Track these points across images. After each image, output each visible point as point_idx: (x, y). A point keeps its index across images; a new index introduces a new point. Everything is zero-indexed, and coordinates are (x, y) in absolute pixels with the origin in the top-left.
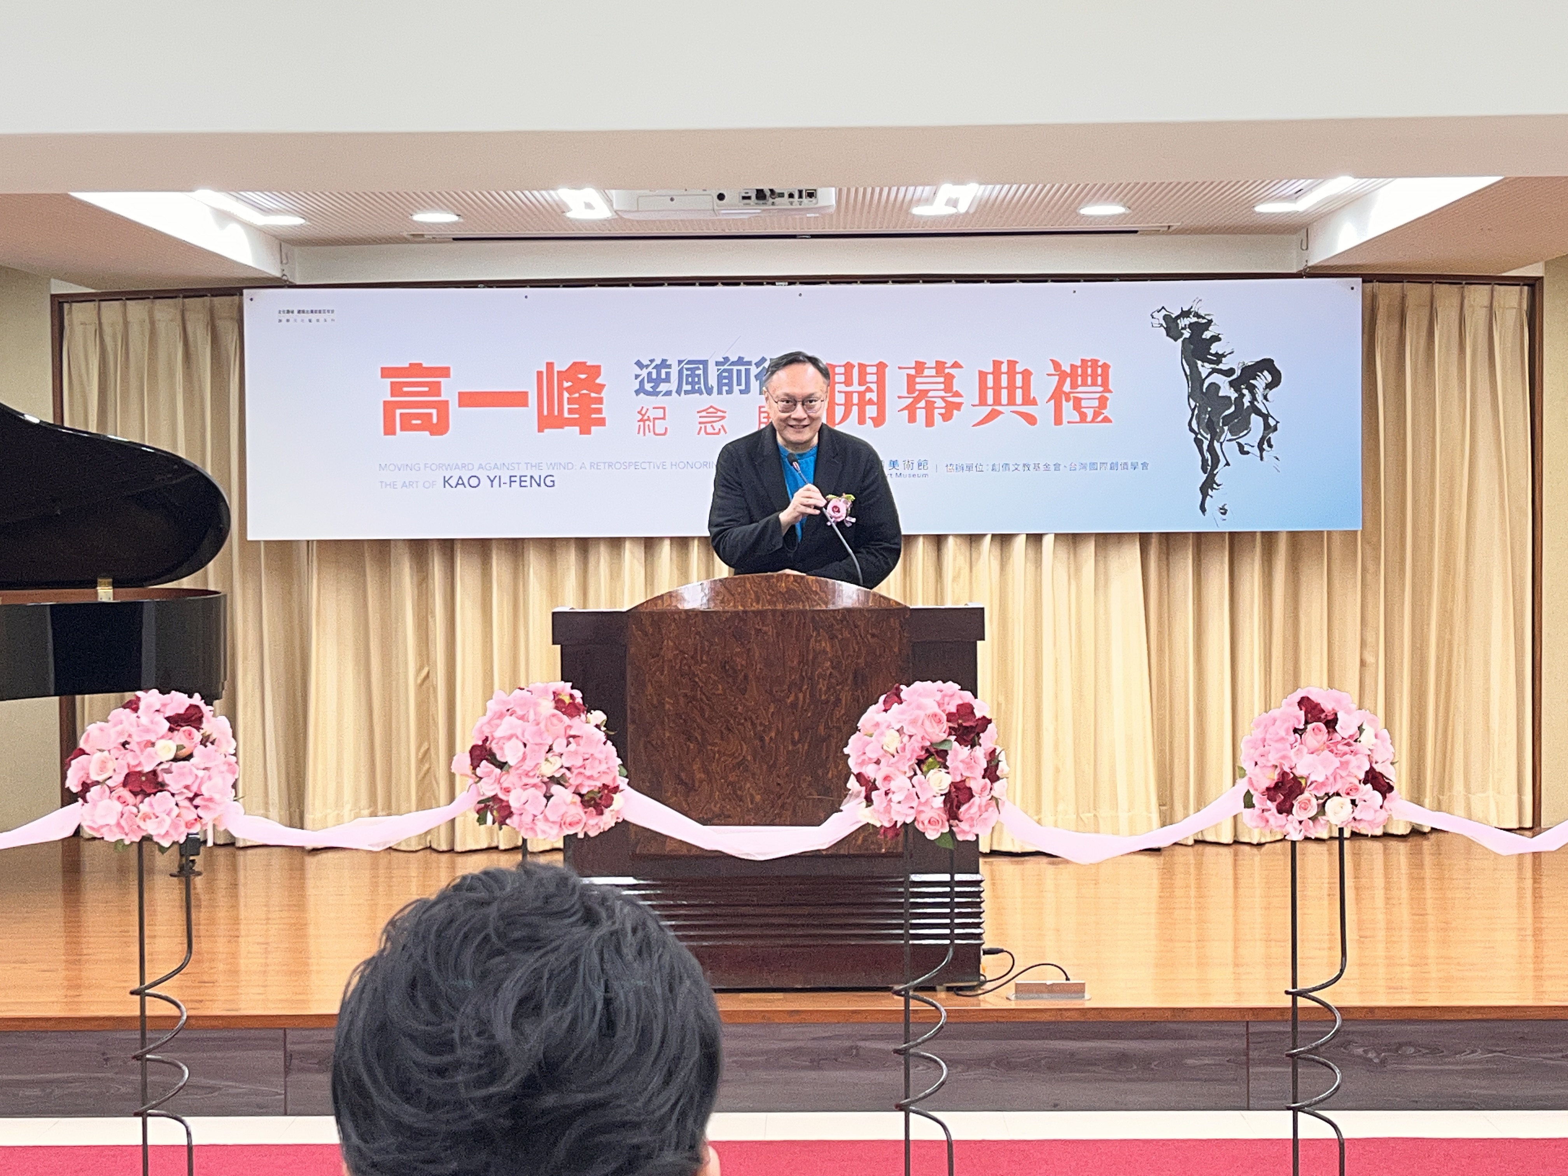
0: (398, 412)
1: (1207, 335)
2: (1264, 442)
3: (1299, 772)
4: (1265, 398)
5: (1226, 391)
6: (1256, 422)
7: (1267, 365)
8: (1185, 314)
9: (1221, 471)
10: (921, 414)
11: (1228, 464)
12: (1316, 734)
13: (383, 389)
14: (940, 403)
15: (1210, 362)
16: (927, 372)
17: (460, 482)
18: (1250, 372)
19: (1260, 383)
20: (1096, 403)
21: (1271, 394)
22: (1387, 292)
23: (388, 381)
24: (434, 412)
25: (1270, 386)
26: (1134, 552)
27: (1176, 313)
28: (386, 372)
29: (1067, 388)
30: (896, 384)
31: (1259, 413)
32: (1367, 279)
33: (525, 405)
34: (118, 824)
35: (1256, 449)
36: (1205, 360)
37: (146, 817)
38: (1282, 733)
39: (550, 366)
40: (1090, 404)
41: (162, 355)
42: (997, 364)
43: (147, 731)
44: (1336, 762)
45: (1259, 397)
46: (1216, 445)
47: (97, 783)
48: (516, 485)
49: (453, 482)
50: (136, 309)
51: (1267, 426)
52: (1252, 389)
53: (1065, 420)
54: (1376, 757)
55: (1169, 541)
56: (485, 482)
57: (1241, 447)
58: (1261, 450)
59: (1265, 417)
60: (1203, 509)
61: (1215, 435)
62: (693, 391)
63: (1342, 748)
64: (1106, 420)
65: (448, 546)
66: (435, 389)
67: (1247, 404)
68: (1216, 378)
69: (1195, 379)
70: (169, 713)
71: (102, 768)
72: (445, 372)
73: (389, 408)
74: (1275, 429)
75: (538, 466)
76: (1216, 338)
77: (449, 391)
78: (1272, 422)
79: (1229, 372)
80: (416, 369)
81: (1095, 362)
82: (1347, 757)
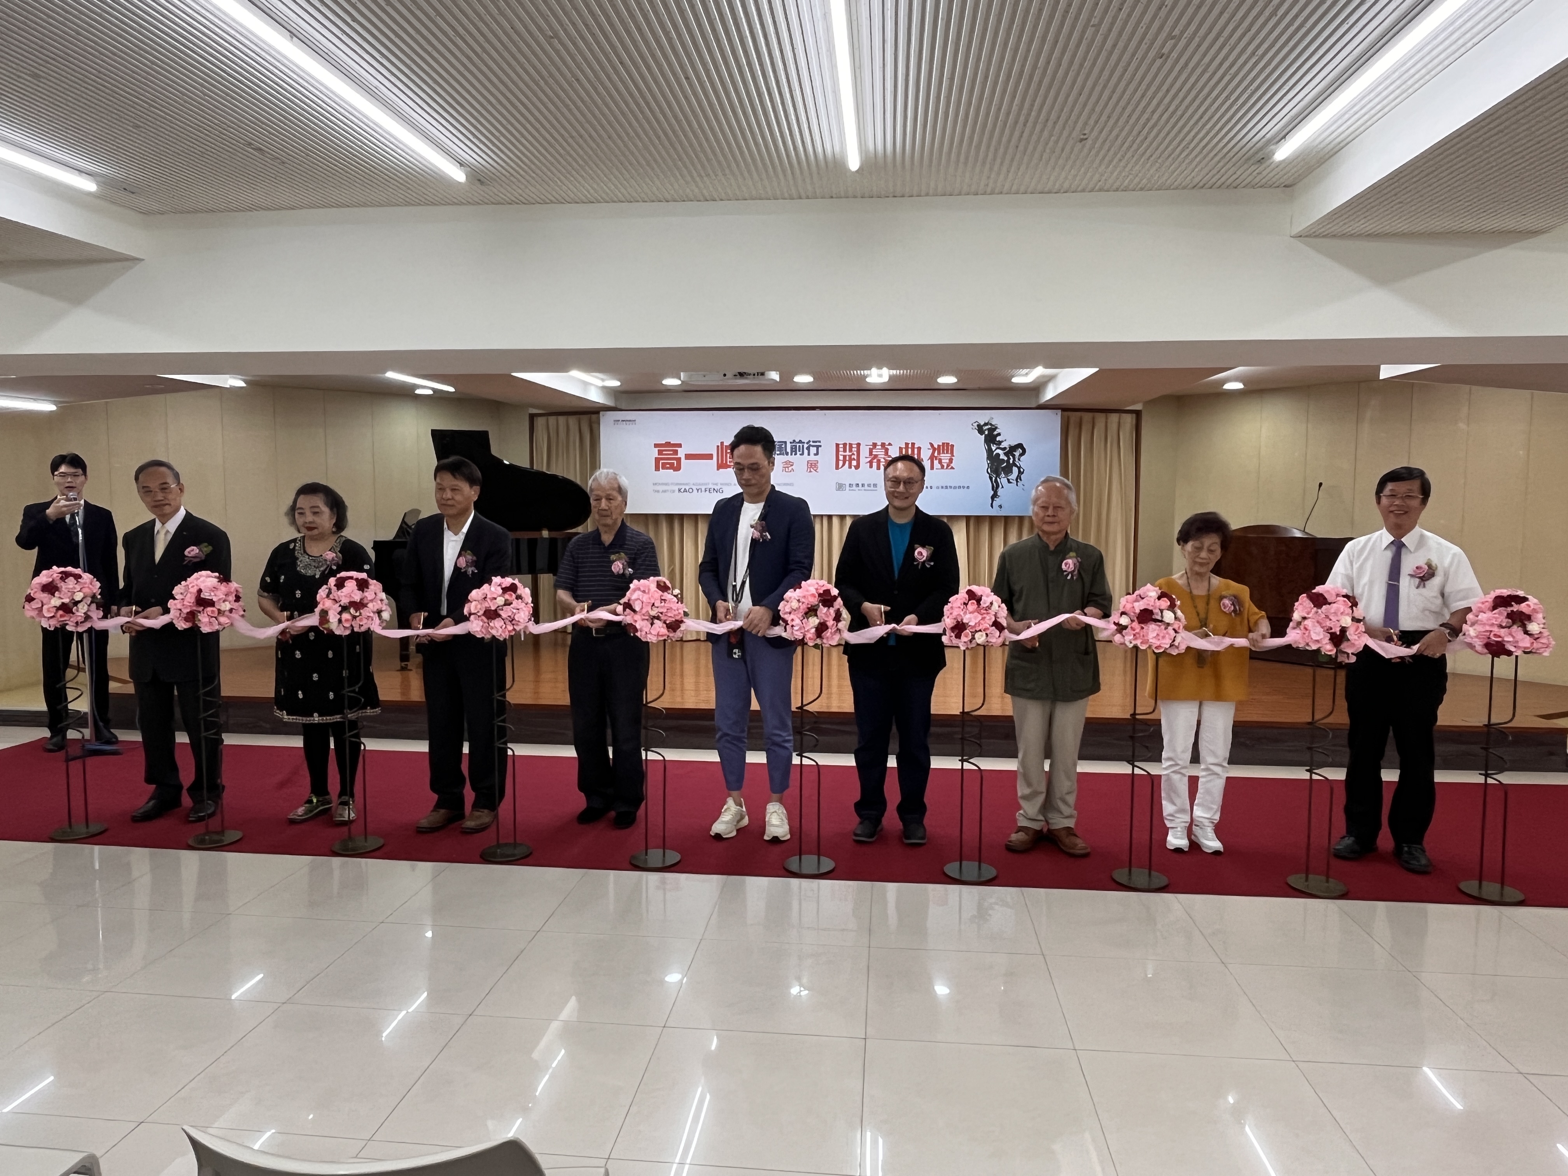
0: (661, 462)
1: (995, 433)
2: (1019, 478)
3: (965, 621)
4: (1019, 460)
5: (1002, 457)
6: (1015, 470)
7: (1020, 446)
8: (986, 424)
9: (1000, 491)
10: (875, 465)
11: (1003, 487)
12: (972, 605)
13: (655, 453)
14: (882, 460)
15: (996, 444)
16: (877, 447)
17: (685, 491)
18: (1013, 449)
19: (1017, 454)
20: (948, 461)
21: (1022, 458)
22: (1074, 416)
23: (657, 449)
24: (675, 462)
25: (1021, 455)
26: (963, 525)
27: (982, 423)
28: (656, 446)
29: (936, 454)
30: (865, 452)
31: (1016, 466)
32: (1064, 409)
33: (712, 459)
34: (481, 631)
35: (1015, 482)
36: (994, 443)
37: (492, 628)
38: (959, 605)
39: (722, 443)
40: (945, 461)
41: (571, 439)
42: (907, 444)
43: (494, 593)
44: (980, 617)
45: (1017, 460)
46: (998, 479)
47: (474, 614)
48: (708, 492)
49: (682, 490)
50: (562, 419)
51: (1019, 471)
52: (1014, 456)
53: (935, 468)
54: (998, 615)
55: (979, 519)
56: (695, 491)
57: (1008, 480)
58: (1017, 482)
59: (1019, 468)
60: (992, 506)
61: (998, 475)
62: (780, 454)
63: (983, 611)
64: (952, 468)
65: (681, 517)
66: (676, 452)
67: (1011, 462)
68: (999, 451)
69: (990, 451)
70: (503, 586)
71: (476, 608)
72: (680, 445)
73: (657, 460)
74: (1023, 473)
75: (716, 484)
76: (999, 434)
77: (681, 453)
78: (1022, 470)
79: (1004, 449)
80: (668, 444)
81: (948, 444)
82: (985, 615)
